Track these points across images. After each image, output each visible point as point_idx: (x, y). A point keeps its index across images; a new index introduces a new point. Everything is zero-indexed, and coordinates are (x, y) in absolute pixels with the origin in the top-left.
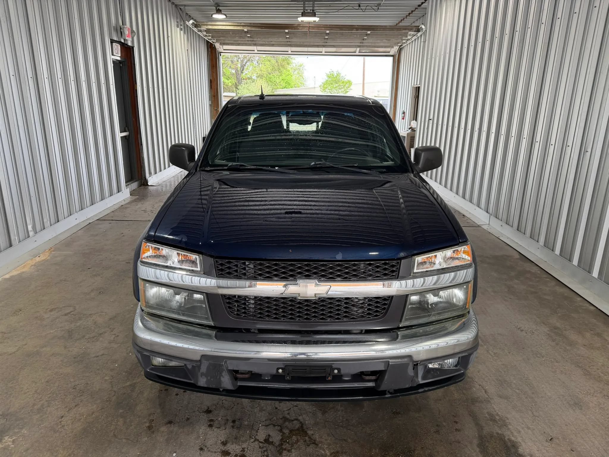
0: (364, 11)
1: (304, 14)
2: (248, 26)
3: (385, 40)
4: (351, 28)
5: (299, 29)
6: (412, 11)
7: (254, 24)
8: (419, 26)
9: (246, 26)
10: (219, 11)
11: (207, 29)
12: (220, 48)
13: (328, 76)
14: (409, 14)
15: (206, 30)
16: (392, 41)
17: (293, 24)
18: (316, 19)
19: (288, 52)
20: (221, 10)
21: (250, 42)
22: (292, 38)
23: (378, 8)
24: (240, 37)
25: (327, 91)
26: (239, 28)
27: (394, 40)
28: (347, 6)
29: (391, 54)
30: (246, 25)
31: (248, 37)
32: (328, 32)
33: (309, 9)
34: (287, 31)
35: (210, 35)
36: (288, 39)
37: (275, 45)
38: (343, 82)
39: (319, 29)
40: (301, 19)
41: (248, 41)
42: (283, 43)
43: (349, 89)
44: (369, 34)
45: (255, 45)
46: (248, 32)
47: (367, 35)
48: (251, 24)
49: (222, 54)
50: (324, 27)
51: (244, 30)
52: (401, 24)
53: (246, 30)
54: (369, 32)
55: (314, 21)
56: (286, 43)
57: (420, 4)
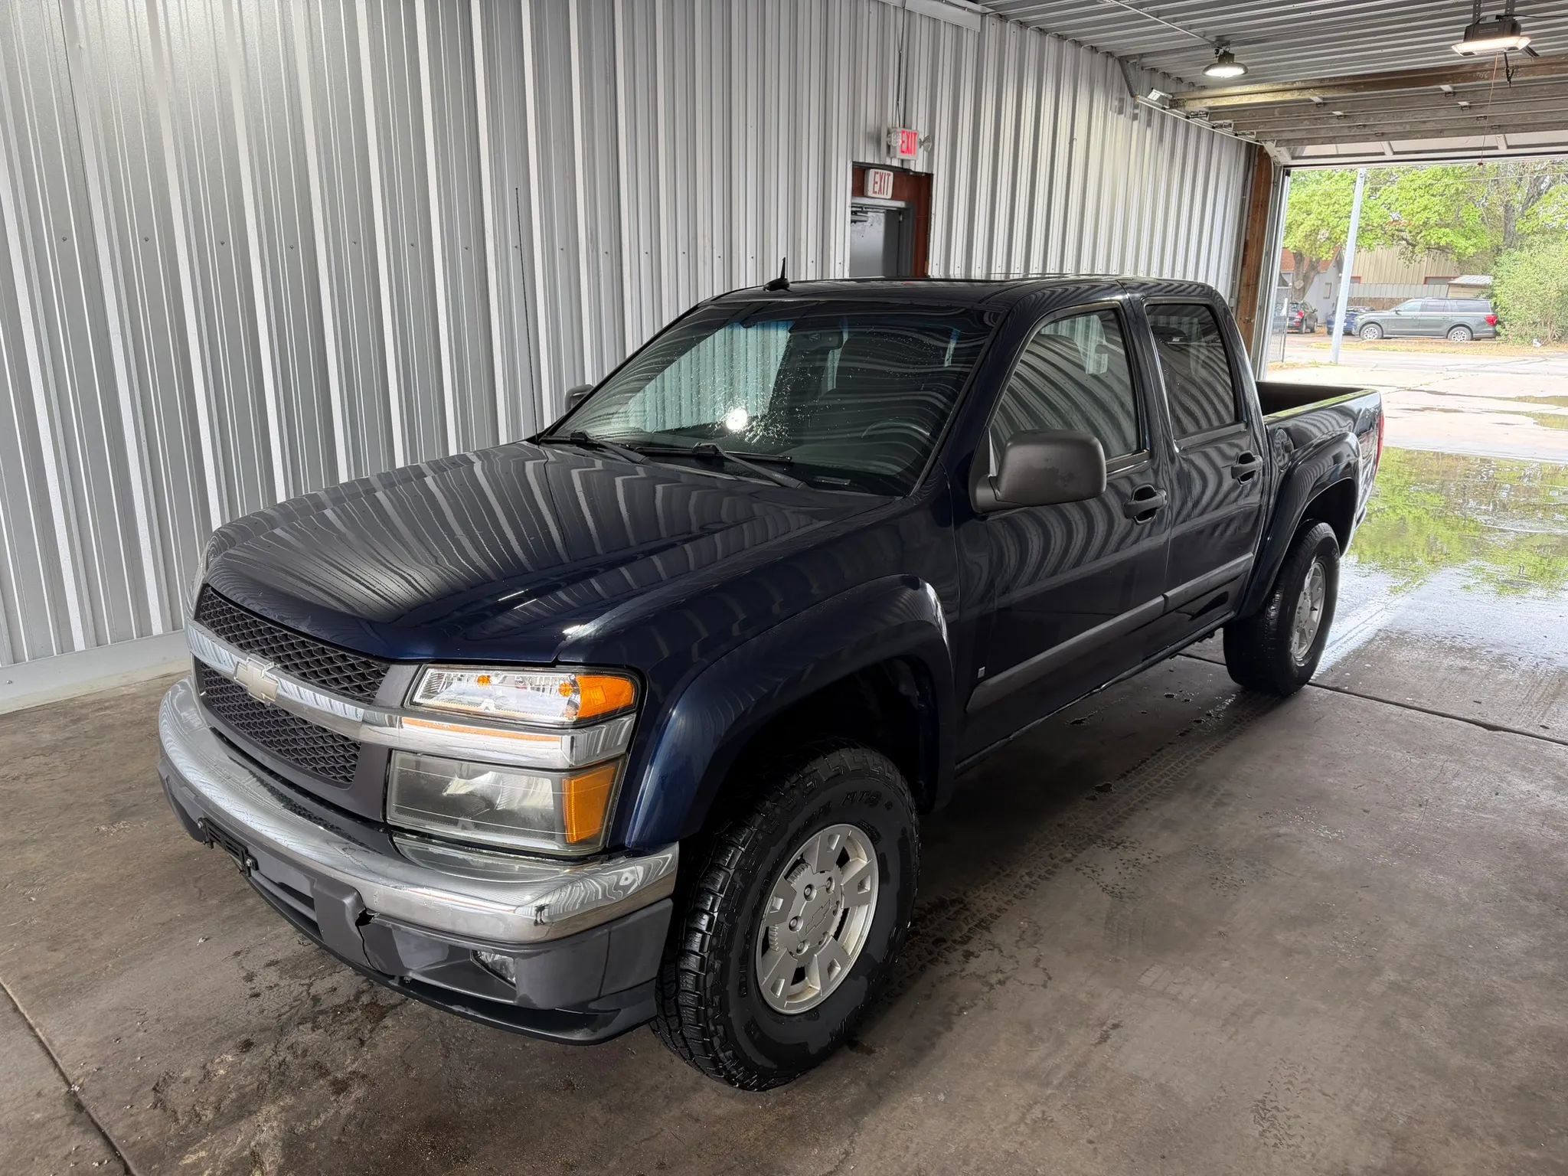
1: (1470, 34)
2: (1314, 88)
5: (1478, 78)
7: (1331, 79)
9: (1309, 88)
10: (1226, 59)
11: (1210, 108)
12: (1281, 155)
15: (1207, 110)
17: (1451, 67)
18: (1521, 42)
19: (1496, 148)
20: (1233, 55)
21: (1356, 130)
22: (1480, 107)
24: (1316, 119)
26: (1288, 96)
30: (1308, 85)
31: (1338, 117)
33: (1492, 15)
34: (1446, 88)
35: (1228, 121)
36: (1469, 112)
37: (1445, 133)
40: (1462, 48)
41: (1349, 127)
42: (1463, 124)
45: (1381, 136)
46: (1326, 104)
48: (1322, 80)
49: (1293, 170)
51: (1311, 101)
53: (1316, 99)
55: (1509, 49)
56: (1475, 122)
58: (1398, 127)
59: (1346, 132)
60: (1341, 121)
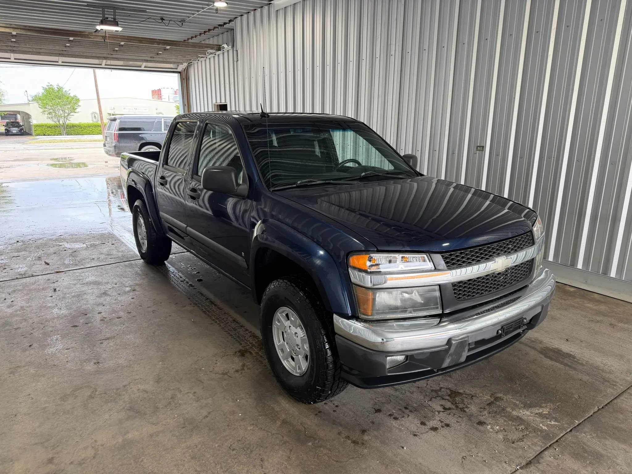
0: (167, 25)
1: (102, 23)
2: (21, 29)
3: (181, 57)
4: (152, 41)
5: (90, 38)
6: (209, 30)
7: (29, 27)
8: (221, 45)
9: (18, 28)
13: (45, 89)
14: (205, 32)
16: (188, 58)
17: (83, 32)
18: (119, 29)
19: (57, 62)
21: (10, 47)
22: (73, 47)
23: (182, 24)
24: (3, 41)
25: (47, 107)
26: (7, 30)
27: (189, 57)
28: (148, 18)
29: (179, 70)
31: (12, 41)
32: (122, 43)
33: (110, 18)
34: (71, 39)
36: (67, 48)
38: (68, 98)
39: (115, 40)
40: (99, 27)
41: (8, 46)
43: (77, 105)
44: (168, 49)
45: (13, 51)
46: (16, 35)
47: (165, 49)
48: (25, 26)
50: (121, 38)
51: (11, 33)
52: (190, 41)
53: (14, 33)
54: (168, 47)
55: (116, 31)
56: (62, 52)
57: (223, 24)
58: (29, 49)
59: (6, 48)
60: (12, 43)
